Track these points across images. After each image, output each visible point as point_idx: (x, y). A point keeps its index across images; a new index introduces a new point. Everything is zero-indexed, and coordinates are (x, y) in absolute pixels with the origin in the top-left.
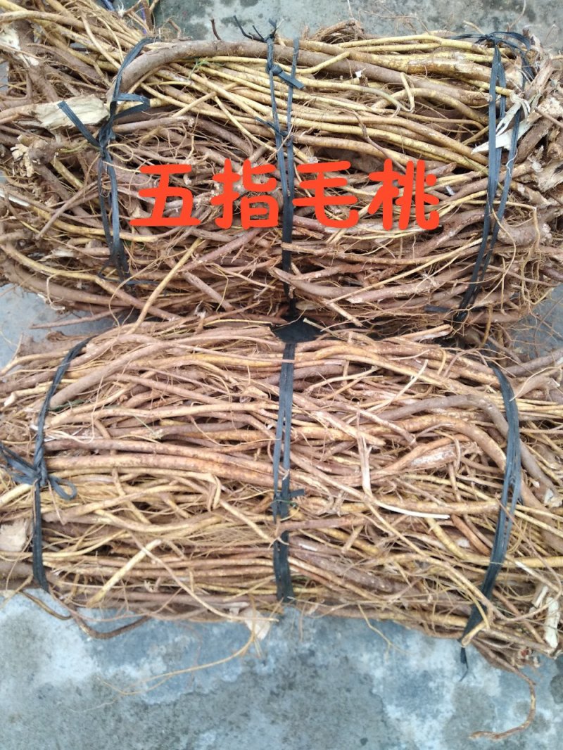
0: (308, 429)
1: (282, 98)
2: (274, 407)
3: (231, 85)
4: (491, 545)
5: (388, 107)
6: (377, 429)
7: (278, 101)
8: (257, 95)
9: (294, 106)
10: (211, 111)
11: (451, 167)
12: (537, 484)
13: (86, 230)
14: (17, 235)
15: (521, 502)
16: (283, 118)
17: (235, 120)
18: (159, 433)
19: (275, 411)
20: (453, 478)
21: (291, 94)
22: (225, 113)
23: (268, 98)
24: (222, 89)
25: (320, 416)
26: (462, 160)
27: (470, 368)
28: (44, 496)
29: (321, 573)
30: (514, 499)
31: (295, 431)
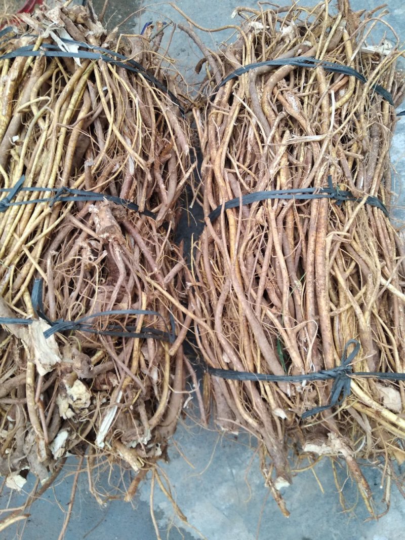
0: (283, 180)
1: (30, 196)
2: (270, 202)
3: (16, 236)
4: (342, 75)
5: (44, 118)
6: (277, 137)
7: (33, 198)
8: (26, 216)
9: (38, 185)
10: (38, 249)
11: (90, 83)
12: (300, 51)
13: (135, 354)
14: (142, 411)
15: (314, 57)
16: (47, 193)
17: (46, 231)
18: (298, 283)
19: (273, 200)
20: (304, 94)
21: (27, 189)
22: (40, 238)
23: (29, 206)
24: (19, 242)
25: (272, 172)
26: (85, 77)
27: (222, 97)
28: (357, 369)
29: (377, 175)
30: (313, 60)
31: (285, 188)
